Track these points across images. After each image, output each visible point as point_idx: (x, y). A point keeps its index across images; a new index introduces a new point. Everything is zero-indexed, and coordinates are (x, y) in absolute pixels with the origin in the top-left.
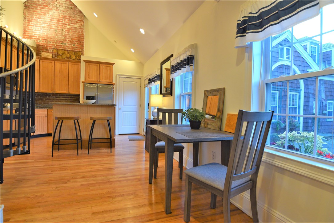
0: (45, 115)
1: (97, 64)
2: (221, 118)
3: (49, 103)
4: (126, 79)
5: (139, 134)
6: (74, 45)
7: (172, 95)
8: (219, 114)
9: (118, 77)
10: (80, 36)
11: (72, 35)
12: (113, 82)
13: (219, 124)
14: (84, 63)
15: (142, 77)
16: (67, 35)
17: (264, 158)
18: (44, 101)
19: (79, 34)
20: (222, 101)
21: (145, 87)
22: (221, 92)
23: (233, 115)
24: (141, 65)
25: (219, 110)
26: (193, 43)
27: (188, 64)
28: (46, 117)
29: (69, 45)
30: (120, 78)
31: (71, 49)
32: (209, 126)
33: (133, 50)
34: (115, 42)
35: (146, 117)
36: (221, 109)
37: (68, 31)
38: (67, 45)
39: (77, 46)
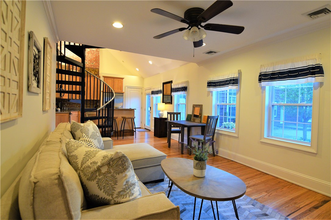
0: (76, 115)
1: (112, 79)
2: (201, 117)
3: (74, 106)
4: (132, 89)
5: (140, 128)
6: (93, 64)
7: (172, 104)
8: (200, 116)
9: (126, 87)
10: (97, 57)
11: (91, 56)
12: (123, 91)
13: (200, 120)
14: (103, 78)
15: (143, 87)
16: (88, 56)
17: (216, 131)
18: (71, 105)
19: (96, 56)
20: (201, 110)
21: (146, 95)
22: (201, 106)
23: (205, 116)
24: (142, 79)
25: (200, 114)
26: (187, 80)
27: (184, 90)
28: (77, 117)
29: (89, 63)
30: (128, 89)
31: (90, 66)
32: (196, 121)
33: (137, 69)
34: (123, 61)
35: (154, 116)
36: (201, 113)
37: (88, 53)
38: (87, 63)
39: (95, 64)
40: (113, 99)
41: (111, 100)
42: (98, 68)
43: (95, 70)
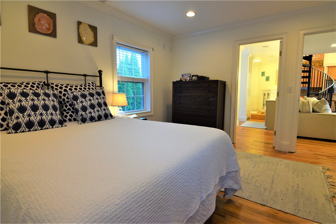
6: (317, 57)
14: (327, 68)
31: (315, 59)
39: (319, 56)
40: (332, 85)
41: (331, 86)
42: (322, 59)
43: (320, 62)
